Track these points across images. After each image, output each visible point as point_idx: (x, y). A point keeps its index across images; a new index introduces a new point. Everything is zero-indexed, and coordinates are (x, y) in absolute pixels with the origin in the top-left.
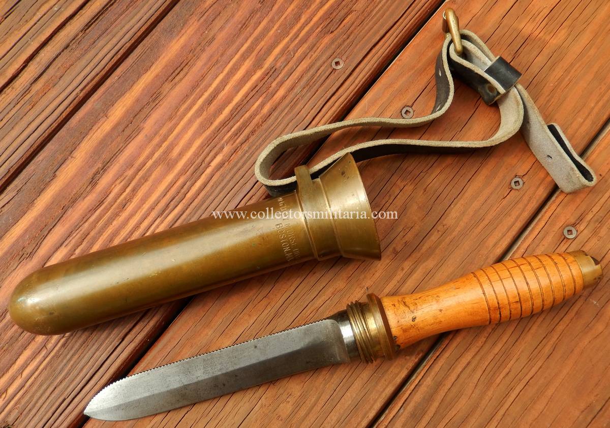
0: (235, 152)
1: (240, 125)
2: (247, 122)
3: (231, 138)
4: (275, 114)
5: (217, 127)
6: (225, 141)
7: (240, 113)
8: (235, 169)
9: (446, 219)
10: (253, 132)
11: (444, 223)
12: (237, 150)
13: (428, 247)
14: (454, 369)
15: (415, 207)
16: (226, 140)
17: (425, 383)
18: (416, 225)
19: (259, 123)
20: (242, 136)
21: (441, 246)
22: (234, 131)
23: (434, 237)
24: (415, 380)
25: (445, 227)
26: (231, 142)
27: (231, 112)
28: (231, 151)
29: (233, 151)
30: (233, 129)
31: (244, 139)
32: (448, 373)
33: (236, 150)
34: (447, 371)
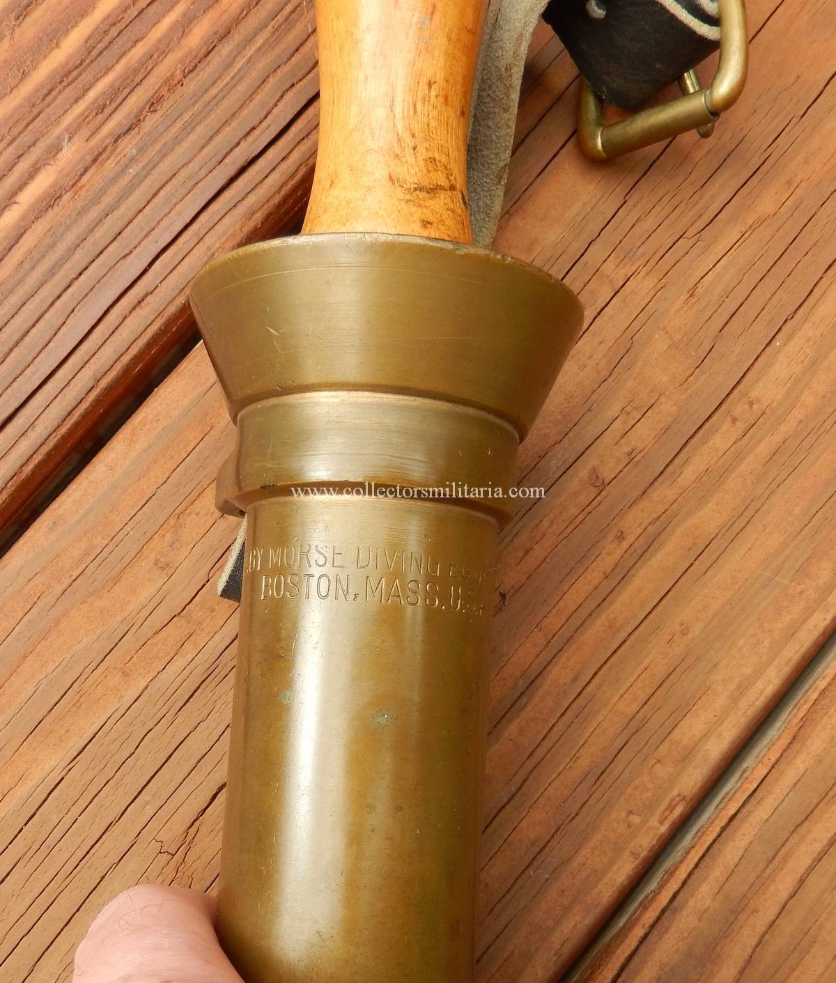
0: (95, 161)
1: (114, 81)
2: (136, 71)
3: (84, 119)
4: (226, 49)
5: (42, 85)
6: (67, 130)
7: (115, 46)
8: (94, 214)
9: (761, 384)
10: (153, 104)
11: (753, 394)
12: (104, 156)
13: (702, 468)
14: (785, 860)
15: (660, 343)
16: (70, 125)
17: (691, 903)
18: (663, 399)
19: (172, 75)
20: (118, 117)
21: (742, 468)
22: (97, 99)
23: (721, 439)
24: (656, 893)
25: (755, 407)
26: (85, 132)
27: (86, 42)
28: (83, 158)
29: (89, 159)
30: (92, 94)
31: (126, 124)
32: (768, 872)
33: (100, 154)
34: (762, 866)
